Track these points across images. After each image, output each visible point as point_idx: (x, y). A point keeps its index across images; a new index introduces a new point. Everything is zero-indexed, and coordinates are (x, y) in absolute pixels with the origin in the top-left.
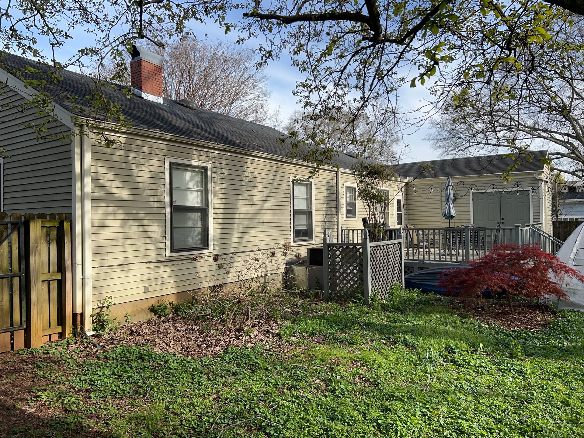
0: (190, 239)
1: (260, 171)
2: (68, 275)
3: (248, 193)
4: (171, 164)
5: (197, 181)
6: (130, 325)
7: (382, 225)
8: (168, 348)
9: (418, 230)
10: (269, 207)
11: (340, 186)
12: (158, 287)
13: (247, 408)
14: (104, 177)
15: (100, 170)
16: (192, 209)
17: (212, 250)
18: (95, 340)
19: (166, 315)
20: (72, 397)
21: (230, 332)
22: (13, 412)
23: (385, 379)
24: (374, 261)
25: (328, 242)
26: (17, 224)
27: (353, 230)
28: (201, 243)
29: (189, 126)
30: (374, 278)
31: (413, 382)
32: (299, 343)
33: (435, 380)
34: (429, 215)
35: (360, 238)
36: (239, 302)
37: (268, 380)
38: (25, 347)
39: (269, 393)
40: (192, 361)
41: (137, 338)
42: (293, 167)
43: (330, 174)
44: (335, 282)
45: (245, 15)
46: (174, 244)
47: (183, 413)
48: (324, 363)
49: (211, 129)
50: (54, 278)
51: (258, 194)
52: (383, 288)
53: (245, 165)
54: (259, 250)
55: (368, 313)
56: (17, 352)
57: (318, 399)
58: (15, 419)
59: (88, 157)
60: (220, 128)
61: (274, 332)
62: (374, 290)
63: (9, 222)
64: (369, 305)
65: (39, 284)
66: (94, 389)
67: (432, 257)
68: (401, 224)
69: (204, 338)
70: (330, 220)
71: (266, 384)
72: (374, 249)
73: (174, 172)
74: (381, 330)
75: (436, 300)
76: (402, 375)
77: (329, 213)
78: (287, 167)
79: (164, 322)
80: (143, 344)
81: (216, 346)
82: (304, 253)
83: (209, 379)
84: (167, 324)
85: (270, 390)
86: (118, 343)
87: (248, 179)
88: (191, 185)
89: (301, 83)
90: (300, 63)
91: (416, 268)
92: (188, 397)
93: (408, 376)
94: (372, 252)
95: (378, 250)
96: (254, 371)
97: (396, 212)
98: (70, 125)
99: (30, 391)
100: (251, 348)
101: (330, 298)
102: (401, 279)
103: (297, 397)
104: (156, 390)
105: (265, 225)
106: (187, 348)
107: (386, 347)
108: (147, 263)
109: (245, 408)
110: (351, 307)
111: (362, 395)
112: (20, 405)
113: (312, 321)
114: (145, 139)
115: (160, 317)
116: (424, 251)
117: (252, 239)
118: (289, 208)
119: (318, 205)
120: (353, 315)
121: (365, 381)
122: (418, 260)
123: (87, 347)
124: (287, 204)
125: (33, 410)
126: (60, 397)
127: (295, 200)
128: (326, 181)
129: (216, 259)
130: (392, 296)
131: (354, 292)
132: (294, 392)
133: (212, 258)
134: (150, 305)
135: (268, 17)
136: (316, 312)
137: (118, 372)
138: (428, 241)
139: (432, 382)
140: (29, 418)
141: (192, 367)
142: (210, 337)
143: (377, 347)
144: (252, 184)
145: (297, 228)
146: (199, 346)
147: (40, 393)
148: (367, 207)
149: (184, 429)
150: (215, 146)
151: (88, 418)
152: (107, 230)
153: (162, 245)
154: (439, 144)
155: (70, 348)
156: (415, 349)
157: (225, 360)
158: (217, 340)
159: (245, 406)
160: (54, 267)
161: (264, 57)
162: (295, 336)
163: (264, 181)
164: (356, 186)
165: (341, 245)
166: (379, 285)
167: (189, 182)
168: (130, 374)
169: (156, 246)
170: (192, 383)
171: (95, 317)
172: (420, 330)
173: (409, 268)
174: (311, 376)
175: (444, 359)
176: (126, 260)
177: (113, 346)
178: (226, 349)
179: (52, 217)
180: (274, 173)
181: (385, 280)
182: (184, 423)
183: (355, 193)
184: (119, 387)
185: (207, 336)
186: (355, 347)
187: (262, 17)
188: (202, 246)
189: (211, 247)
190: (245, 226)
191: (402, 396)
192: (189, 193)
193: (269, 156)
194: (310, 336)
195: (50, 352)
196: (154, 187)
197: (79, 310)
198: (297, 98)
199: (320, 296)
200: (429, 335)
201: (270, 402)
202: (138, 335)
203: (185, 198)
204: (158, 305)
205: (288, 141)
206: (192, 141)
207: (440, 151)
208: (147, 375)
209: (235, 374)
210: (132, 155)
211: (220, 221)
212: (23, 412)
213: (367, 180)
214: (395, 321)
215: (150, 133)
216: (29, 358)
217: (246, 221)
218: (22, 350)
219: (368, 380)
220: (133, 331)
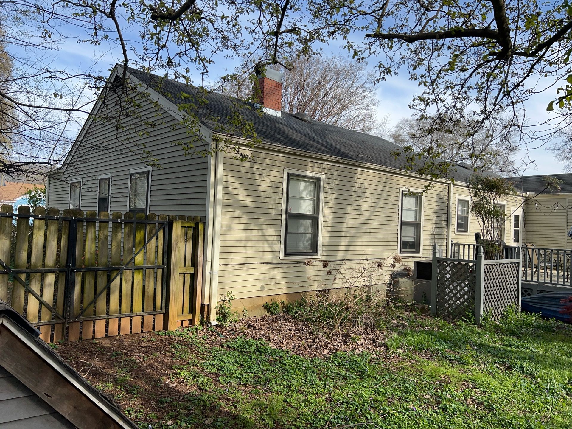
0: (301, 245)
1: (370, 182)
2: (200, 270)
3: (357, 203)
4: (288, 175)
5: (310, 191)
6: (247, 319)
7: (497, 241)
8: (281, 345)
9: (539, 250)
10: (377, 218)
11: (452, 199)
12: (272, 287)
13: (358, 412)
14: (232, 186)
15: (230, 179)
16: (304, 217)
17: (321, 256)
18: (219, 330)
19: (277, 313)
20: (204, 378)
21: (337, 336)
22: (159, 384)
23: (500, 405)
24: (488, 280)
25: (438, 256)
26: (163, 224)
27: (464, 245)
28: (311, 249)
29: (304, 139)
30: (487, 298)
31: (531, 411)
32: (407, 356)
33: (556, 413)
34: (551, 234)
35: (471, 254)
36: (347, 309)
37: (377, 388)
38: (164, 329)
39: (379, 401)
40: (304, 360)
41: (254, 332)
42: (402, 179)
43: (442, 186)
44: (443, 299)
45: (368, 36)
46: (288, 248)
47: (300, 408)
48: (433, 380)
49: (324, 141)
50: (188, 272)
51: (366, 204)
52: (496, 308)
53: (356, 176)
54: (367, 260)
55: (479, 333)
56: (157, 333)
57: (428, 415)
58: (161, 391)
59: (221, 167)
60: (332, 139)
61: (380, 342)
62: (487, 310)
63: (157, 222)
64: (480, 326)
65: (177, 276)
66: (222, 374)
67: (554, 279)
68: (518, 241)
69: (314, 339)
70: (439, 233)
71: (375, 392)
72: (488, 267)
73: (291, 182)
74: (495, 353)
75: (557, 327)
76: (518, 403)
77: (438, 226)
78: (397, 178)
79: (276, 320)
80: (259, 338)
81: (325, 348)
82: (411, 265)
83: (320, 379)
84: (279, 321)
85: (379, 398)
86: (238, 335)
87: (357, 189)
88: (304, 195)
89: (419, 97)
90: (418, 77)
91: (535, 291)
92: (303, 393)
93: (526, 405)
94: (486, 271)
95: (493, 268)
96: (362, 378)
97: (513, 228)
98: (208, 140)
99: (171, 368)
100: (359, 355)
101: (437, 314)
102: (518, 301)
103: (407, 410)
104: (274, 382)
105: (372, 235)
106: (299, 347)
107: (500, 371)
108: (264, 263)
109: (356, 411)
110: (460, 326)
111: (475, 417)
112: (163, 379)
113: (419, 336)
114: (267, 152)
115: (272, 314)
116: (544, 272)
117: (358, 248)
118: (396, 219)
119: (427, 218)
120: (463, 334)
121: (478, 404)
122: (538, 282)
123: (212, 335)
124: (395, 215)
125: (174, 385)
126: (195, 377)
127: (403, 211)
128: (437, 193)
129: (325, 266)
130: (507, 318)
131: (464, 310)
132: (404, 404)
133: (321, 264)
134: (264, 303)
135: (390, 37)
136: (423, 327)
137: (240, 362)
138: (550, 261)
139: (554, 414)
140: (172, 391)
141: (304, 365)
142: (319, 339)
143: (491, 371)
144: (361, 194)
145: (404, 239)
146: (310, 347)
147: (179, 371)
148: (481, 222)
149: (302, 422)
150: (329, 159)
151: (219, 398)
152: (233, 232)
153: (277, 249)
154: (566, 154)
155: (199, 334)
156: (534, 377)
157: (335, 363)
158: (326, 343)
159: (356, 410)
160: (189, 263)
161: (382, 74)
162: (402, 349)
163: (373, 192)
164: (469, 199)
165: (452, 261)
166: (492, 305)
167: (303, 191)
168: (251, 365)
169: (272, 249)
170: (306, 381)
171: (218, 309)
172: (540, 358)
173: (527, 289)
174: (420, 390)
175: (567, 391)
176: (246, 260)
177: (233, 337)
178: (335, 353)
179: (190, 218)
180: (383, 184)
181: (499, 300)
182: (301, 416)
183: (468, 208)
184: (242, 375)
185: (316, 338)
186: (466, 367)
187: (384, 37)
188: (311, 251)
189: (320, 252)
190: (352, 234)
191: (520, 424)
192: (302, 201)
193: (380, 168)
194: (417, 350)
195: (183, 336)
196: (273, 195)
197: (206, 302)
198: (413, 111)
199: (426, 311)
200: (550, 365)
201: (380, 410)
202: (254, 330)
203: (299, 206)
204: (271, 303)
205: (403, 155)
206: (308, 154)
207: (566, 162)
208: (265, 368)
209: (345, 378)
210: (256, 166)
211: (329, 229)
212: (167, 385)
213: (482, 193)
214: (510, 346)
215: (272, 147)
216: (167, 339)
217: (354, 230)
218: (161, 331)
219: (482, 403)
220: (250, 325)
